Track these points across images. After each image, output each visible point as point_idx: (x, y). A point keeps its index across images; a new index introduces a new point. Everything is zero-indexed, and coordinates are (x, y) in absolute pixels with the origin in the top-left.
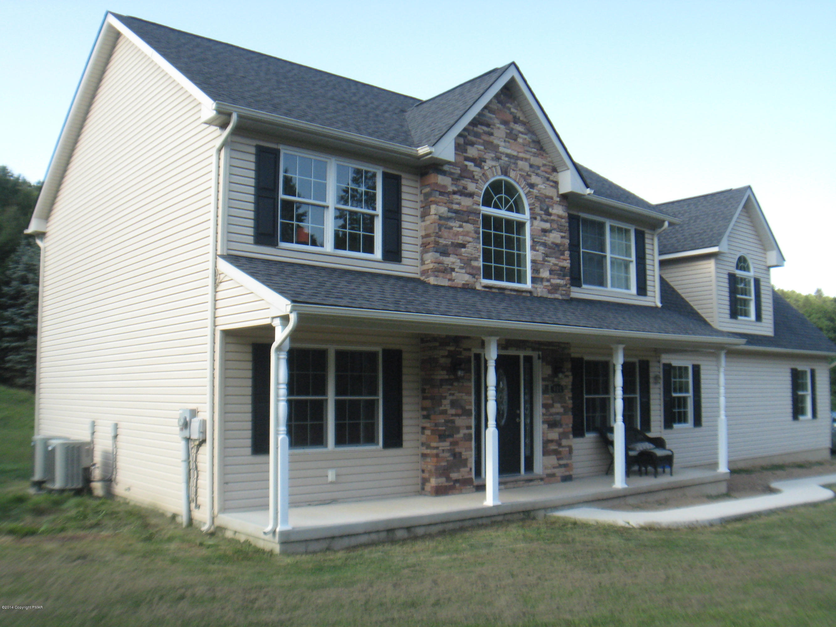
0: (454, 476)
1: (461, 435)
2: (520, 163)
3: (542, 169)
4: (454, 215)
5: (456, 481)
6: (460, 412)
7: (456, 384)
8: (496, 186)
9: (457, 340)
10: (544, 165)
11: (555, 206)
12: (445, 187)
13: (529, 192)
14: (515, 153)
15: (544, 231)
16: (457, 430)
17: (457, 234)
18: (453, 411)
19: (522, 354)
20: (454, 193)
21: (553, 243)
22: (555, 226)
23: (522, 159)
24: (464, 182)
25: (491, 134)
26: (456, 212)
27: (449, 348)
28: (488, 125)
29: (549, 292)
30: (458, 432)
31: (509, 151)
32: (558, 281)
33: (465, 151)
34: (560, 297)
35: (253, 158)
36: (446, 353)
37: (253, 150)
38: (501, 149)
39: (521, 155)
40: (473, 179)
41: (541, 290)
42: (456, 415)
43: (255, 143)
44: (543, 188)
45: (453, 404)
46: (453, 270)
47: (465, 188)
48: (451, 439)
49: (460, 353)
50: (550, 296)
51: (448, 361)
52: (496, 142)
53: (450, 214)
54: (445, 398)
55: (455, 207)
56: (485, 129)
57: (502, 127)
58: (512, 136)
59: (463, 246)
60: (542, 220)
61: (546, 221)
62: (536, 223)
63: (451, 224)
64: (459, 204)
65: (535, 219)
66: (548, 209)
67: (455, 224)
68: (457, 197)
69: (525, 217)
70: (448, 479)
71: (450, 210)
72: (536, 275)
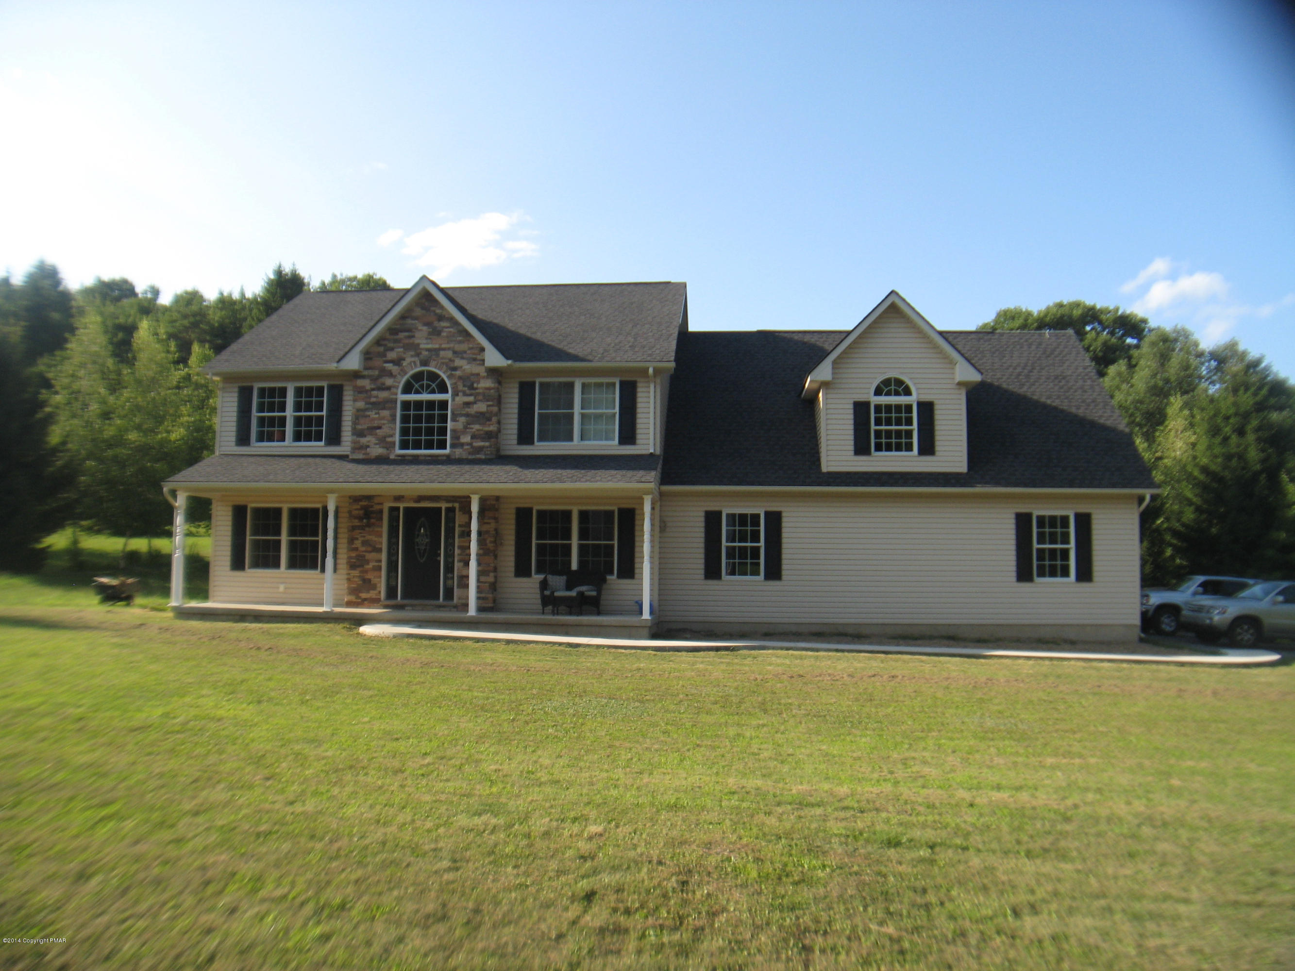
0: (364, 595)
1: (370, 566)
2: (442, 353)
3: (469, 352)
4: (370, 406)
5: (365, 600)
6: (370, 549)
7: (367, 529)
8: (418, 377)
9: (369, 498)
10: (471, 349)
11: (482, 381)
12: (363, 387)
13: (452, 375)
14: (437, 346)
15: (467, 404)
16: (368, 562)
17: (374, 419)
18: (363, 549)
19: (444, 505)
20: (373, 390)
21: (477, 412)
22: (480, 397)
23: (444, 349)
24: (382, 380)
25: (413, 337)
26: (373, 404)
27: (361, 503)
28: (409, 330)
29: (470, 453)
30: (368, 564)
31: (429, 346)
32: (482, 444)
33: (385, 356)
34: (483, 457)
35: (236, 395)
36: (359, 507)
37: (236, 390)
38: (422, 346)
39: (444, 346)
40: (390, 374)
41: (459, 453)
42: (366, 551)
43: (237, 385)
44: (467, 367)
45: (364, 543)
46: (368, 447)
47: (383, 384)
48: (361, 569)
49: (372, 506)
50: (470, 457)
51: (361, 512)
52: (417, 341)
53: (367, 406)
54: (357, 539)
55: (373, 400)
56: (407, 334)
57: (425, 328)
58: (436, 332)
59: (379, 428)
60: (465, 394)
61: (471, 395)
62: (457, 399)
63: (368, 413)
64: (377, 397)
65: (457, 395)
66: (473, 384)
67: (372, 414)
68: (375, 393)
69: (447, 397)
70: (358, 597)
71: (367, 403)
72: (456, 442)
